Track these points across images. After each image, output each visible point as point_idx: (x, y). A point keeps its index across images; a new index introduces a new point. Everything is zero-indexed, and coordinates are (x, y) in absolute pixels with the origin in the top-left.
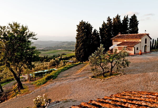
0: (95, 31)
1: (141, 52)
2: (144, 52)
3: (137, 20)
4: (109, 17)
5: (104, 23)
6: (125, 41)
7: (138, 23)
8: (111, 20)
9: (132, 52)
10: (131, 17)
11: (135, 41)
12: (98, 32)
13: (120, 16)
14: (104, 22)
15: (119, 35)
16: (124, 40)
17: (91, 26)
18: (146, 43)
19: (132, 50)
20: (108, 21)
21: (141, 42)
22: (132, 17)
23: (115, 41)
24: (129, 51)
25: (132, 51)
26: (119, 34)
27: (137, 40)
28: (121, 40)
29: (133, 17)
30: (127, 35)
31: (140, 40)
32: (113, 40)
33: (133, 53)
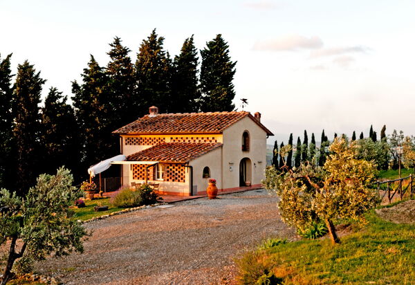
0: (53, 96)
1: (214, 185)
2: (237, 185)
3: (227, 59)
4: (117, 41)
5: (93, 63)
6: (168, 140)
7: (233, 70)
8: (125, 51)
9: (183, 187)
10: (208, 45)
11: (202, 141)
12: (65, 99)
13: (161, 39)
14: (93, 60)
15: (152, 115)
16: (162, 137)
17: (36, 73)
18: (245, 148)
19: (183, 179)
20: (112, 55)
21: (221, 146)
22: (210, 45)
23: (130, 142)
24: (170, 181)
25: (181, 184)
26: (152, 110)
27: (210, 137)
28: (152, 137)
29: (215, 44)
30: (180, 118)
31: (220, 139)
32: (124, 138)
33: (187, 191)
